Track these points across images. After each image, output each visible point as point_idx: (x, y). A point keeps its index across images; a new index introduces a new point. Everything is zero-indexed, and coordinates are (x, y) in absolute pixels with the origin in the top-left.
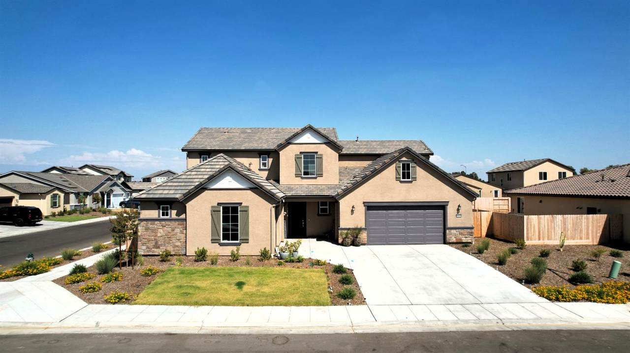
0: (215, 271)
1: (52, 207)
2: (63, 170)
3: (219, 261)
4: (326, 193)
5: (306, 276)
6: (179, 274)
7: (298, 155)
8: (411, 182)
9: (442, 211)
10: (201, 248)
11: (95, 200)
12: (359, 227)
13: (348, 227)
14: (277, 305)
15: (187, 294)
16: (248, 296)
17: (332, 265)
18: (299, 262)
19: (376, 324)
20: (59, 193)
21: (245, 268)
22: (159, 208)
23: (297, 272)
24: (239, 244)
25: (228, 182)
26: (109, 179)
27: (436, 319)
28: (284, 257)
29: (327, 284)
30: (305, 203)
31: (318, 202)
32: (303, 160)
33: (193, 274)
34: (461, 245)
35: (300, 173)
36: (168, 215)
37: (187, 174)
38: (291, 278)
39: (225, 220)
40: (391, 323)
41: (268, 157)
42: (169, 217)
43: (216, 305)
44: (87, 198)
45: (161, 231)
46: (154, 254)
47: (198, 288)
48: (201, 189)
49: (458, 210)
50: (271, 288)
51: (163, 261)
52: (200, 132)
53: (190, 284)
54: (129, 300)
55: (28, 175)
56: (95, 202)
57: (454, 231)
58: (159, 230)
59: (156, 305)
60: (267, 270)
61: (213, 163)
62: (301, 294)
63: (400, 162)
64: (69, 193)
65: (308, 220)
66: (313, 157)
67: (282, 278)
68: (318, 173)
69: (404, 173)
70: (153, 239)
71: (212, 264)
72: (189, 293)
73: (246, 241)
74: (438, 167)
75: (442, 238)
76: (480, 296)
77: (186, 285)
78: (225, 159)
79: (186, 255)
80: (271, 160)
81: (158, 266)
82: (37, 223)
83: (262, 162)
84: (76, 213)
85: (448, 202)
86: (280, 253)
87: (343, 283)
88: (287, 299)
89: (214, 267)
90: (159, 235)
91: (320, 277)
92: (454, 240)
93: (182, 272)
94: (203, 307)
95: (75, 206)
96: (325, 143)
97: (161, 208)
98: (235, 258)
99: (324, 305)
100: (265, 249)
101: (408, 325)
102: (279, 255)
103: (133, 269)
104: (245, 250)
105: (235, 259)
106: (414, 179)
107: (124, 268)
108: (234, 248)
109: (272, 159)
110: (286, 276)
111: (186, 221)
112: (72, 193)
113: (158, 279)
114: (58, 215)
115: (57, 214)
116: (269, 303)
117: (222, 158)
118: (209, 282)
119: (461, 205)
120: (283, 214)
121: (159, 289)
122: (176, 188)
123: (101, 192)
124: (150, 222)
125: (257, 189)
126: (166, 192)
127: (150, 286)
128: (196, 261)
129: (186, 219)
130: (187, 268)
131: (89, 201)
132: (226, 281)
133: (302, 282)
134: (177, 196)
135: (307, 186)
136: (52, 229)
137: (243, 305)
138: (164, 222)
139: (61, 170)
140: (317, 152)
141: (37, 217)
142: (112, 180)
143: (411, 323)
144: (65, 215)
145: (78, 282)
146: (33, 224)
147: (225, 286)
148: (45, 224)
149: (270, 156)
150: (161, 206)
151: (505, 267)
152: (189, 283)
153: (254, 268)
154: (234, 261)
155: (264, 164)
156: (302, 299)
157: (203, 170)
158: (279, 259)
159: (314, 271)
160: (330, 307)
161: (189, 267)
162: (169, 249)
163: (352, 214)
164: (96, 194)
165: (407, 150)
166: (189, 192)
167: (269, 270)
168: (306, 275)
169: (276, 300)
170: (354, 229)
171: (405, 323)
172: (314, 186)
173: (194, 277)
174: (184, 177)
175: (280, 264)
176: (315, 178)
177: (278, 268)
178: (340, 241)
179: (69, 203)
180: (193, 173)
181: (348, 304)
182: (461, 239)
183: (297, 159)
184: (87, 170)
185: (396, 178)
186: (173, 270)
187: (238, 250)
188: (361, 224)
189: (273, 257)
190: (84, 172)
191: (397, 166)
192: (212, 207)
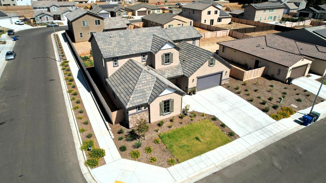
6: (169, 139)
9: (221, 75)
13: (191, 88)
16: (207, 145)
18: (195, 116)
19: (252, 147)
22: (137, 108)
24: (170, 113)
27: (262, 140)
29: (219, 129)
32: (165, 57)
33: (173, 137)
35: (163, 63)
36: (141, 110)
39: (165, 106)
40: (255, 145)
47: (188, 146)
50: (208, 138)
57: (224, 81)
58: (138, 117)
69: (211, 63)
71: (169, 127)
73: (173, 111)
75: (219, 84)
76: (261, 123)
79: (149, 123)
80: (147, 56)
83: (143, 58)
85: (223, 71)
87: (223, 127)
89: (172, 129)
92: (223, 84)
103: (144, 140)
104: (172, 115)
106: (214, 65)
110: (204, 129)
119: (227, 71)
124: (134, 115)
125: (177, 92)
128: (158, 126)
129: (149, 110)
134: (145, 102)
138: (139, 113)
140: (171, 52)
143: (259, 143)
151: (253, 102)
154: (173, 122)
159: (207, 122)
163: (193, 82)
170: (194, 88)
175: (192, 120)
176: (170, 64)
177: (195, 123)
178: (188, 93)
183: (162, 57)
185: (208, 65)
186: (163, 137)
188: (195, 85)
191: (209, 60)
192: (160, 103)
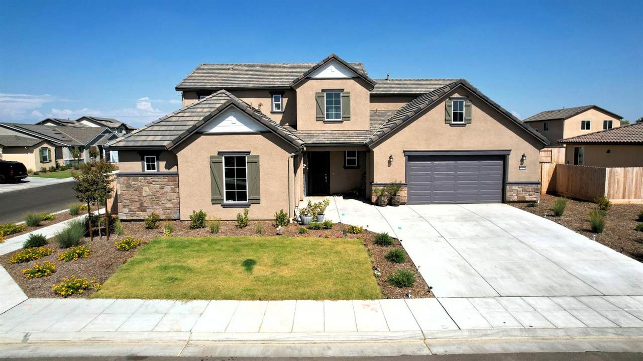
0: (216, 243)
1: (41, 162)
2: (58, 123)
3: (222, 228)
4: (355, 140)
5: (339, 250)
6: (167, 247)
7: (319, 93)
8: (464, 125)
9: (501, 162)
10: (198, 211)
11: (93, 154)
12: (398, 182)
13: (384, 182)
14: (304, 299)
15: (173, 280)
16: (260, 283)
17: (370, 232)
18: (326, 229)
19: (458, 333)
20: (49, 147)
21: (256, 238)
22: (143, 159)
23: (327, 243)
24: (248, 206)
25: (231, 124)
26: (107, 132)
27: (550, 325)
28: (306, 222)
29: (370, 262)
30: (329, 153)
31: (345, 152)
32: (325, 99)
33: (184, 247)
34: (526, 204)
35: (322, 116)
36: (155, 169)
37: (179, 115)
38: (318, 253)
39: (229, 174)
40: (484, 332)
41: (282, 97)
42: (156, 170)
43: (213, 298)
44: (83, 152)
45: (146, 188)
46: (139, 218)
47: (190, 270)
48: (195, 133)
49: (522, 160)
50: (292, 269)
51: (150, 227)
52: (199, 69)
53: (179, 264)
54: (90, 289)
55: (16, 127)
56: (92, 156)
57: (515, 187)
58: (144, 188)
59: (126, 298)
60: (286, 242)
61: (212, 102)
62: (336, 278)
63: (450, 99)
64: (61, 146)
65: (332, 174)
66: (338, 96)
67: (307, 254)
68: (344, 116)
69: (455, 114)
70: (137, 200)
71: (212, 232)
72: (176, 279)
73: (257, 201)
74: (499, 106)
75: (500, 196)
76: (595, 283)
77: (173, 264)
78: (228, 96)
79: (180, 219)
80: (285, 100)
81: (141, 235)
82: (22, 180)
83: (274, 103)
84: (71, 169)
85: (510, 151)
86: (300, 217)
87: (393, 261)
88: (317, 288)
89: (214, 237)
90: (144, 194)
91: (359, 250)
92: (515, 198)
93: (171, 245)
94: (195, 301)
95: (70, 161)
96: (353, 78)
97: (145, 159)
98: (242, 223)
99: (372, 299)
100: (282, 212)
101: (511, 336)
102: (300, 219)
103: (108, 240)
104: (255, 212)
105: (242, 225)
106: (468, 121)
107: (97, 239)
108: (241, 211)
109: (287, 99)
110: (313, 250)
111: (178, 176)
112: (66, 146)
113: (137, 256)
114: (50, 171)
115: (48, 169)
116: (291, 295)
117: (224, 95)
118: (206, 259)
119: (526, 155)
120: (302, 166)
121: (135, 272)
122: (164, 133)
123: (98, 146)
124: (132, 178)
125: (270, 133)
126: (150, 138)
127: (124, 266)
128: (192, 228)
129: (178, 174)
130: (178, 238)
131: (85, 155)
132: (230, 258)
133: (336, 260)
134: (165, 143)
135: (331, 132)
136: (37, 186)
137: (253, 298)
138: (149, 178)
139: (54, 122)
140: (343, 90)
141: (21, 173)
142: (110, 132)
143: (515, 333)
144: (58, 170)
145: (28, 260)
146: (18, 181)
147: (228, 267)
148: (33, 181)
149: (284, 95)
150: (145, 157)
151: (602, 235)
152: (179, 261)
153: (267, 238)
154: (241, 228)
155: (278, 106)
156: (338, 287)
157: (199, 110)
158: (300, 224)
159: (348, 243)
160: (380, 300)
161: (182, 236)
162: (157, 212)
163: (389, 166)
164: (93, 147)
165: (461, 83)
166: (180, 138)
167: (288, 242)
168: (339, 248)
169: (301, 290)
170: (392, 185)
171: (505, 333)
172: (339, 132)
173: (185, 251)
174: (174, 119)
175: (302, 232)
176: (341, 122)
177: (300, 238)
178: (374, 199)
179: (62, 158)
180: (186, 114)
181: (407, 295)
182: (524, 197)
183: (318, 98)
184: (85, 122)
185: (445, 120)
186: (159, 242)
187: (246, 213)
188: (400, 178)
189: (291, 222)
190: (81, 124)
191: (448, 104)
192: (211, 157)
